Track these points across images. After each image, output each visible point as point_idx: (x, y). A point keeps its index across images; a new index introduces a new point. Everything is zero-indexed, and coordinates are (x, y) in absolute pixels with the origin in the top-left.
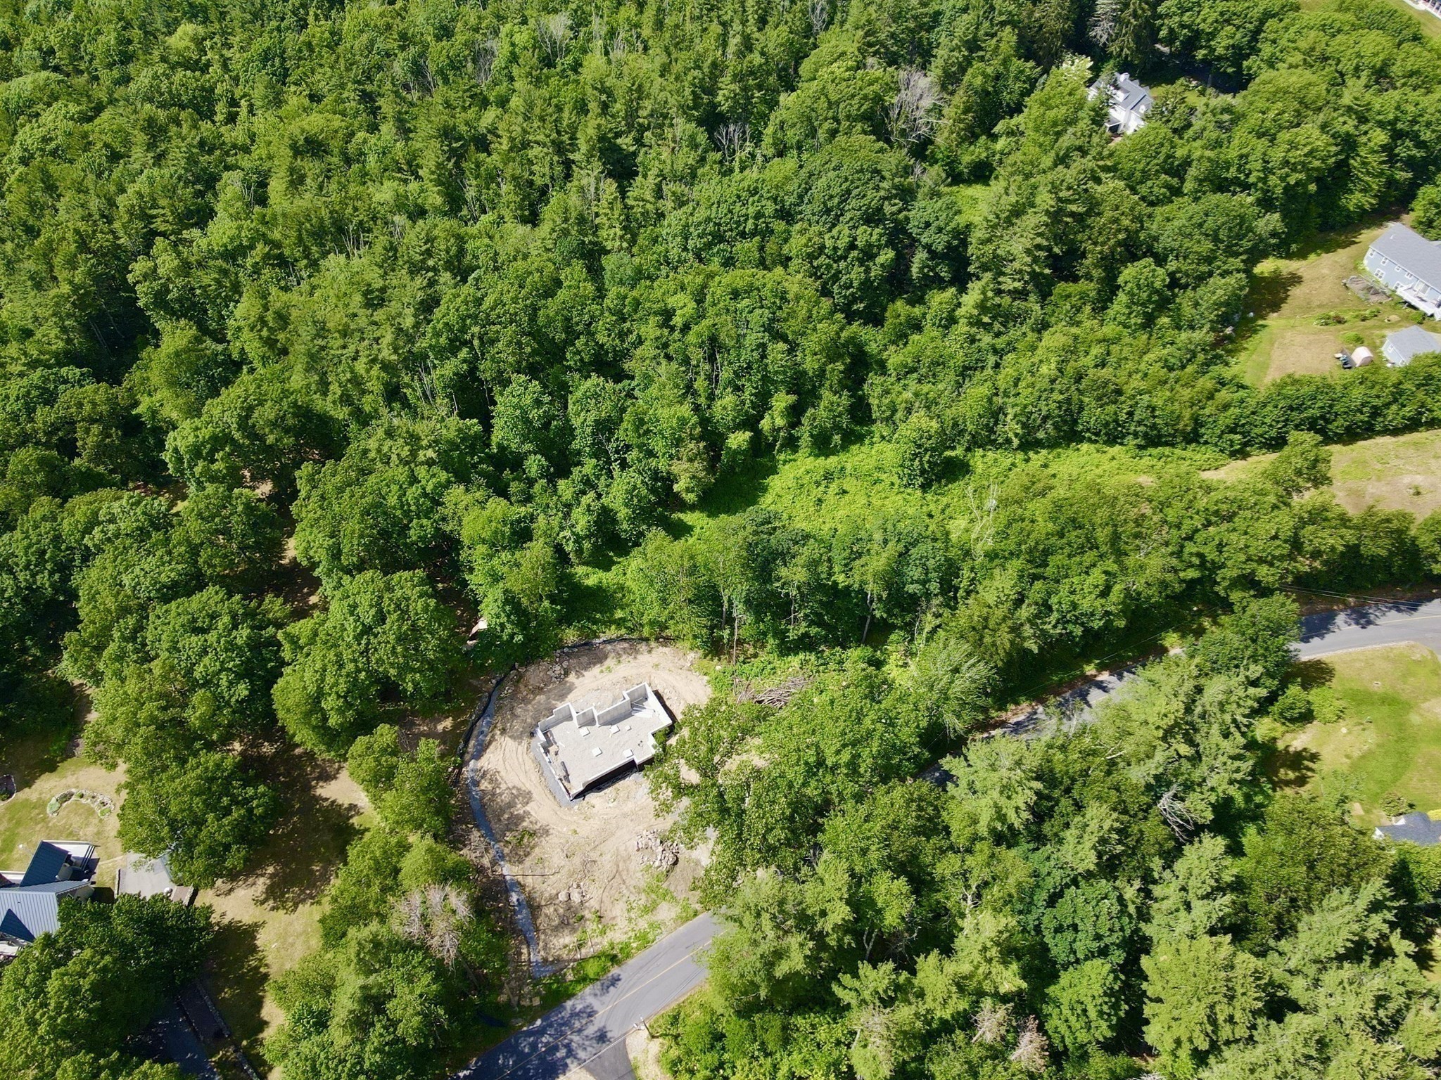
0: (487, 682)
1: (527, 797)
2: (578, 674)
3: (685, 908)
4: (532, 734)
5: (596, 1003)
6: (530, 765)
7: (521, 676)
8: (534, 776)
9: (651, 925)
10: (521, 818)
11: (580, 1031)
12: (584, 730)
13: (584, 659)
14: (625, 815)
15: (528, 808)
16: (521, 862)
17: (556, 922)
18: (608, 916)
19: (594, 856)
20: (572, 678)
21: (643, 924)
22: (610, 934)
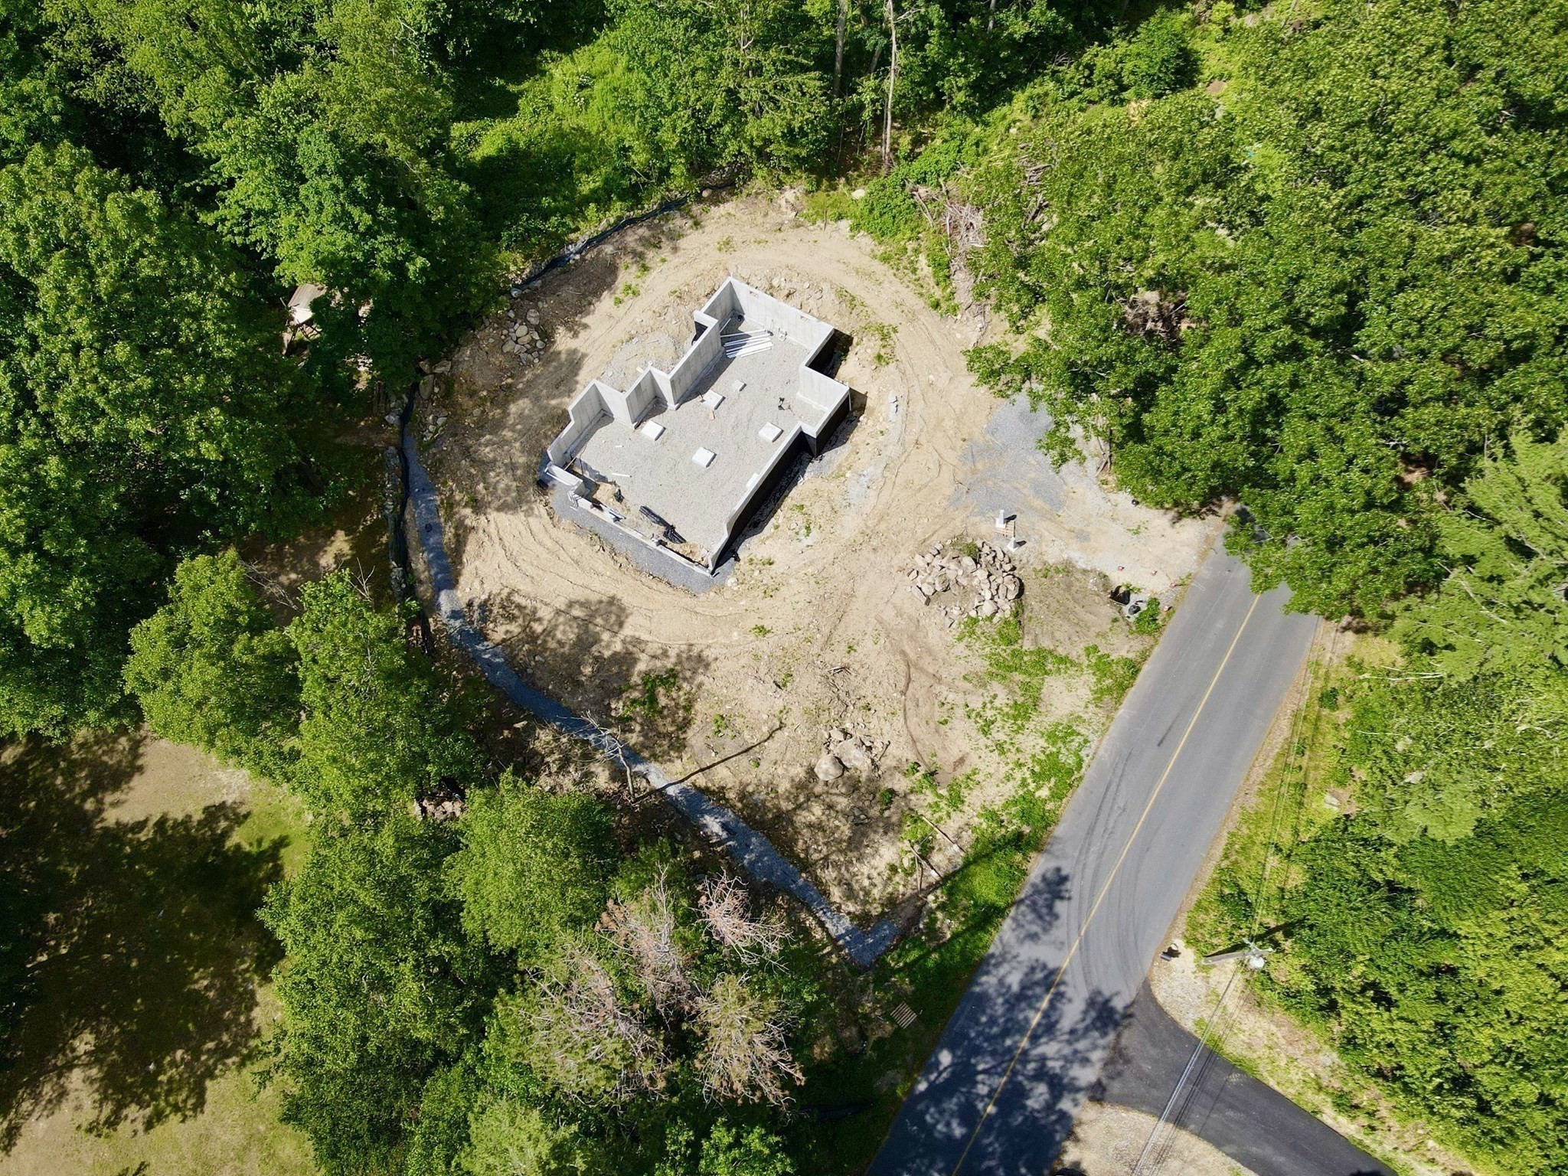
0: (379, 426)
1: (614, 611)
2: (574, 330)
3: (1102, 666)
4: (543, 485)
5: (1043, 952)
6: (577, 545)
7: (448, 384)
8: (601, 562)
9: (1052, 736)
10: (626, 660)
11: (1049, 1028)
12: (651, 428)
13: (568, 292)
14: (853, 548)
15: (628, 631)
16: (679, 746)
17: (846, 830)
18: (945, 760)
19: (837, 657)
20: (563, 341)
21: (1032, 743)
22: (975, 799)
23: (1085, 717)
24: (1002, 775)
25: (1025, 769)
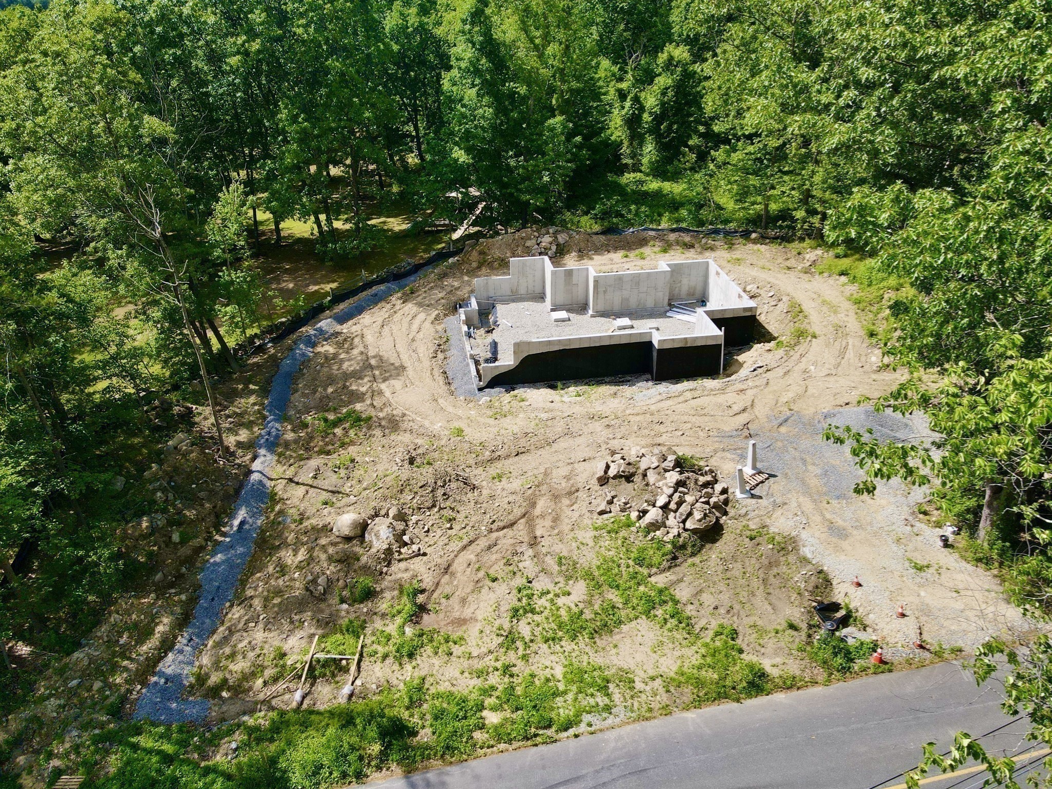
1: (393, 372)
3: (723, 657)
9: (576, 674)
12: (561, 315)
15: (383, 386)
18: (451, 609)
21: (548, 664)
22: (426, 665)
23: (639, 685)
24: (478, 665)
25: (506, 679)
